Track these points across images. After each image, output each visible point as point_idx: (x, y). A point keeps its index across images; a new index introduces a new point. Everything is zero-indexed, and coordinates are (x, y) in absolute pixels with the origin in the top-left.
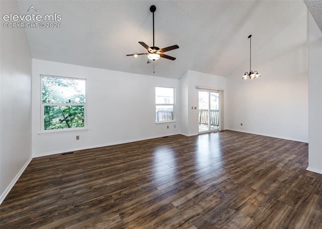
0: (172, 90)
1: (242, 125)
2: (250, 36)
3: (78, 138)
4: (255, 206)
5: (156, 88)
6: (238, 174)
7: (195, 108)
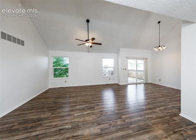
0: (113, 60)
1: (160, 80)
2: (159, 22)
3: (66, 82)
4: (184, 136)
5: (103, 59)
6: (169, 114)
7: (126, 69)
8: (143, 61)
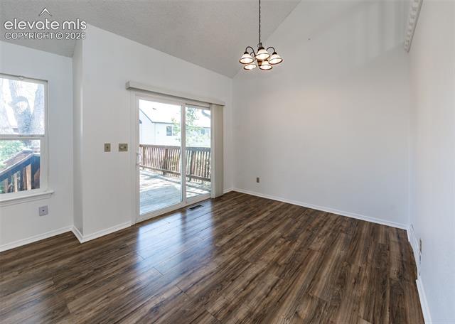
1: (258, 180)
7: (123, 148)
8: (208, 112)
